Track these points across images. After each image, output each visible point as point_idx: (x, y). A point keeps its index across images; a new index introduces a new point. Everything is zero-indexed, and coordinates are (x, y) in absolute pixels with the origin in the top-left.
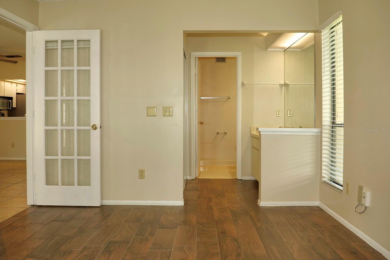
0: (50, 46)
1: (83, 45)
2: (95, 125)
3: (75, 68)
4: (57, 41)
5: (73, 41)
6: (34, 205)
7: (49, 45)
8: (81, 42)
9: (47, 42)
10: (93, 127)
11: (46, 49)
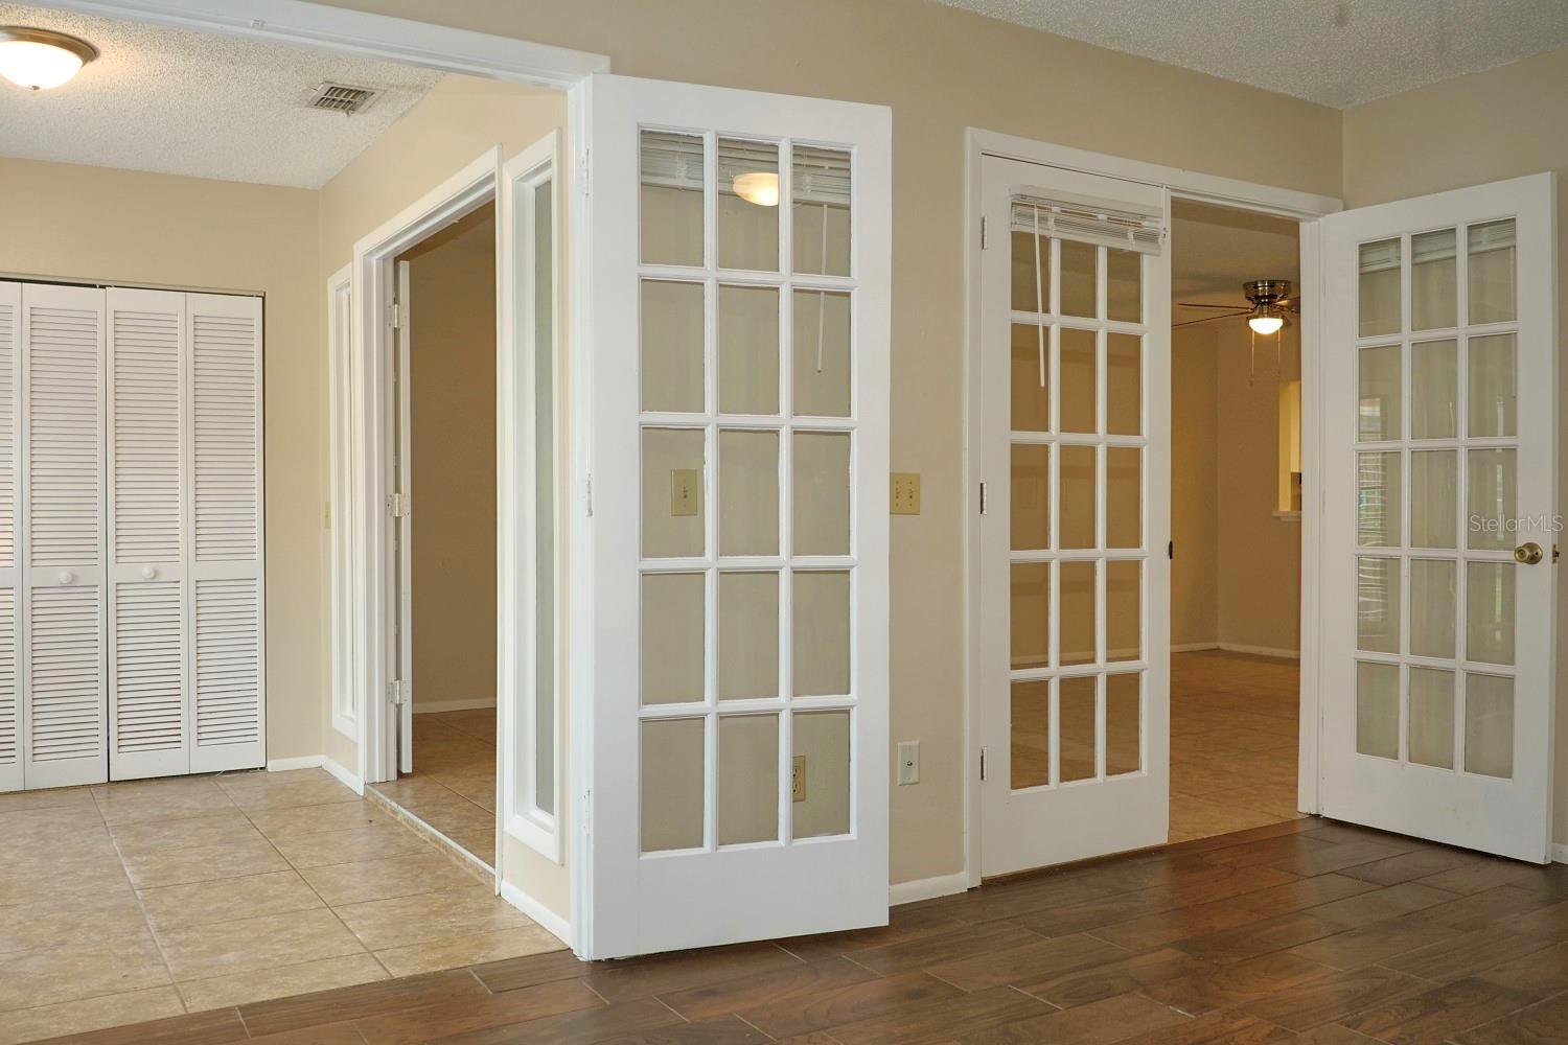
0: (1377, 261)
1: (1494, 241)
2: (1531, 546)
3: (1463, 330)
4: (1398, 240)
5: (1453, 230)
6: (1317, 816)
7: (1374, 256)
8: (1484, 230)
9: (1365, 248)
10: (1520, 551)
11: (1361, 274)
